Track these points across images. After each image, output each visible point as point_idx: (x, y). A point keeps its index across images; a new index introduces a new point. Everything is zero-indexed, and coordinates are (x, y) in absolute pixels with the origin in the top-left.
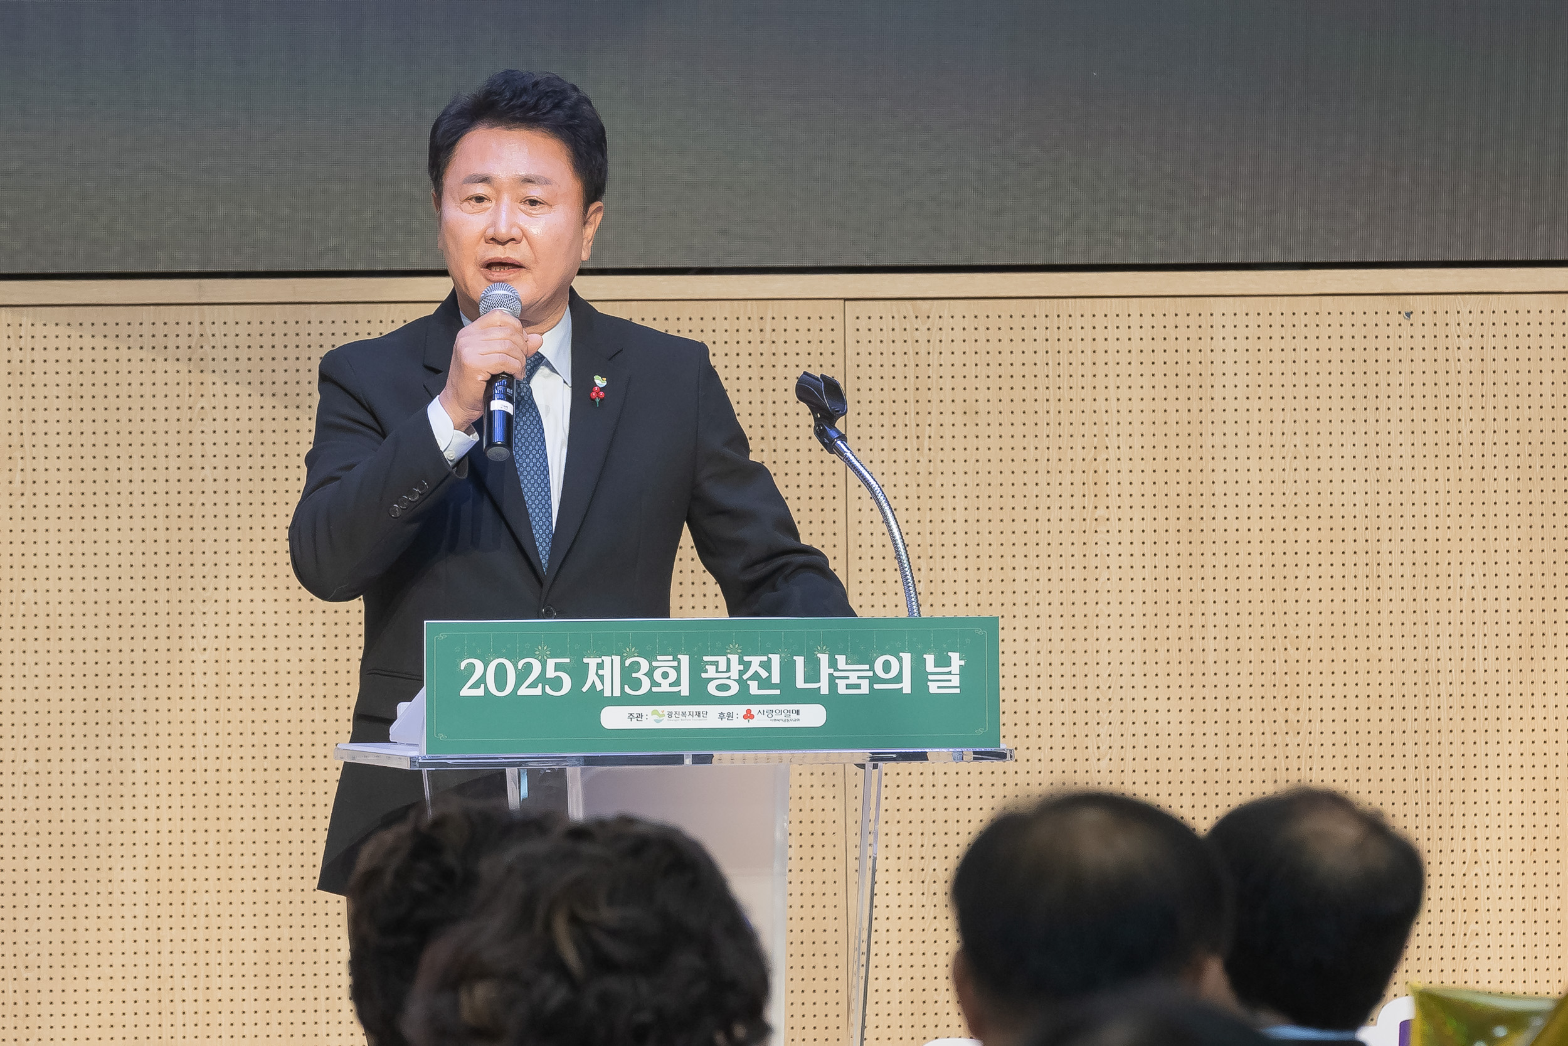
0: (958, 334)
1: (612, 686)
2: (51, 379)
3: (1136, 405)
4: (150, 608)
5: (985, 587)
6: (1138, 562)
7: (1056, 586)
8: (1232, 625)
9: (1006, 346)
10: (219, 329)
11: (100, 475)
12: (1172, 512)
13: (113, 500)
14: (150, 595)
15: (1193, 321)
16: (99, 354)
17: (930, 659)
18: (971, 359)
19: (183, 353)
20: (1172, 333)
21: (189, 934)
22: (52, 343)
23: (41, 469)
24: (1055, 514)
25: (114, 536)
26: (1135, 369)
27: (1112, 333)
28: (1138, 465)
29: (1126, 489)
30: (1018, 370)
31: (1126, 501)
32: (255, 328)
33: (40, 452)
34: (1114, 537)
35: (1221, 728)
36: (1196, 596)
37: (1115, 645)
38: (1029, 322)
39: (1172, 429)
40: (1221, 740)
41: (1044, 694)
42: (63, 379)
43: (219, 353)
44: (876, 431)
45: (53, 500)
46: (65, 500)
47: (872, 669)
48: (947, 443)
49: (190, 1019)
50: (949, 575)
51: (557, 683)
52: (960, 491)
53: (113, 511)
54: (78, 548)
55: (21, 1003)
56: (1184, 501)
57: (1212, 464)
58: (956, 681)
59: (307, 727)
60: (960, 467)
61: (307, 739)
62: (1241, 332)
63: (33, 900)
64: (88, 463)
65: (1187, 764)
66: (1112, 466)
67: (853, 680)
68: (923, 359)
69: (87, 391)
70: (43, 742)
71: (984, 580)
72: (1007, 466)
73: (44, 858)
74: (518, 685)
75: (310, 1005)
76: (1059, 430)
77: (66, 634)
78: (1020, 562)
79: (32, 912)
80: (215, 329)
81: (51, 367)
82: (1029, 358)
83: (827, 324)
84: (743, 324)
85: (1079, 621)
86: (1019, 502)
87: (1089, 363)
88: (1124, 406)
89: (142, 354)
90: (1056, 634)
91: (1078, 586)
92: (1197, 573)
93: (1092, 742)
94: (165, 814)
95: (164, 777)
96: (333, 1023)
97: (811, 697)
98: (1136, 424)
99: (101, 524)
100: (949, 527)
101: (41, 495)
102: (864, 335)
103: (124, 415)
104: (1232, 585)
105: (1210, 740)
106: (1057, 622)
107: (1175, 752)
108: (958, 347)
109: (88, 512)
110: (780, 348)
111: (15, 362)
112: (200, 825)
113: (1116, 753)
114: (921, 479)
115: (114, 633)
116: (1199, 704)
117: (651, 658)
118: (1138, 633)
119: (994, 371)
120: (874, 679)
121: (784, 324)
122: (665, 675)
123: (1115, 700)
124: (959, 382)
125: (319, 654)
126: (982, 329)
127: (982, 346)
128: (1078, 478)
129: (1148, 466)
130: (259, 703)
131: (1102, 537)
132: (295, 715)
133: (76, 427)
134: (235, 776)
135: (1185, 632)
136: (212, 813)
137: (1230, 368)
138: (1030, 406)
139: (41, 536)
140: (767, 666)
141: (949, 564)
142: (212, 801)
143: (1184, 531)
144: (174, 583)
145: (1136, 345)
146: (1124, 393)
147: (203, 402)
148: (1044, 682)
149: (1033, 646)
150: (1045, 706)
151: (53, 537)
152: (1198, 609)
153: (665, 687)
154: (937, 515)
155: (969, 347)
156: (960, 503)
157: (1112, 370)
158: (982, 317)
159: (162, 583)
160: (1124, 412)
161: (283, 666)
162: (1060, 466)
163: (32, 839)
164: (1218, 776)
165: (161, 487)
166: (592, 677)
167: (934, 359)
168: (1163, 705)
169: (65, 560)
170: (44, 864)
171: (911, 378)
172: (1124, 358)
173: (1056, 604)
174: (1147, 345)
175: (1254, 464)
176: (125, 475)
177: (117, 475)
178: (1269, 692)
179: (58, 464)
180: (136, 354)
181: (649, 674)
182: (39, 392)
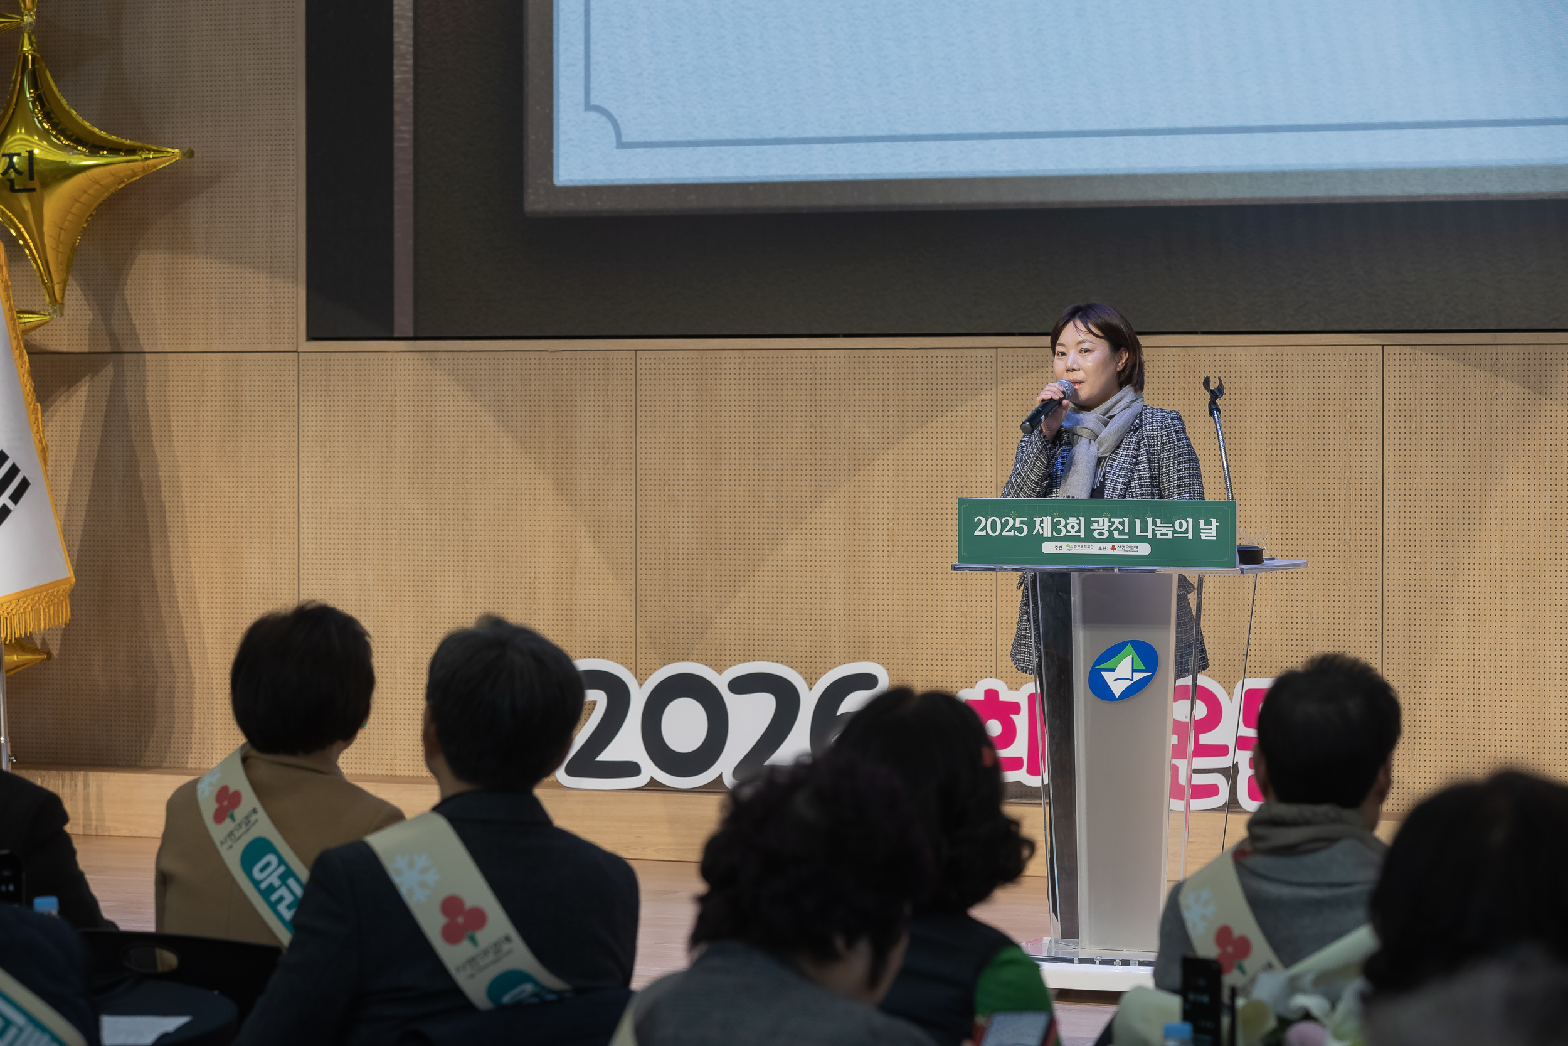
2: (1429, 379)
4: (1472, 487)
11: (1450, 425)
13: (1456, 436)
14: (1472, 481)
16: (1451, 368)
17: (1202, 522)
19: (1488, 368)
21: (1487, 641)
22: (1429, 362)
23: (1424, 421)
25: (1456, 453)
33: (1424, 413)
42: (1435, 379)
43: (1505, 368)
45: (1429, 436)
46: (1434, 436)
47: (1173, 526)
49: (1487, 681)
51: (1021, 530)
54: (1440, 459)
58: (1214, 533)
59: (1542, 545)
61: (1542, 551)
67: (1164, 531)
69: (1445, 385)
70: (1423, 549)
73: (1423, 603)
74: (1001, 531)
75: (1542, 676)
77: (1434, 498)
80: (1503, 356)
81: (1429, 374)
89: (1470, 368)
94: (1477, 584)
95: (1477, 567)
96: (1553, 685)
97: (1144, 540)
99: (1450, 447)
101: (1424, 433)
103: (1461, 396)
109: (1445, 442)
111: (1413, 371)
112: (1493, 589)
115: (1455, 498)
117: (1066, 518)
120: (1175, 531)
125: (1548, 511)
130: (1521, 533)
132: (1537, 539)
133: (1440, 402)
134: (1509, 567)
136: (1498, 584)
139: (1424, 453)
140: (1122, 523)
142: (1498, 578)
144: (1483, 476)
147: (1497, 391)
151: (1429, 453)
153: (1073, 533)
159: (1477, 476)
161: (1532, 516)
165: (1478, 430)
166: (1038, 527)
170: (1423, 605)
176: (1461, 424)
179: (1432, 419)
180: (1467, 368)
181: (1065, 526)
182: (1424, 385)
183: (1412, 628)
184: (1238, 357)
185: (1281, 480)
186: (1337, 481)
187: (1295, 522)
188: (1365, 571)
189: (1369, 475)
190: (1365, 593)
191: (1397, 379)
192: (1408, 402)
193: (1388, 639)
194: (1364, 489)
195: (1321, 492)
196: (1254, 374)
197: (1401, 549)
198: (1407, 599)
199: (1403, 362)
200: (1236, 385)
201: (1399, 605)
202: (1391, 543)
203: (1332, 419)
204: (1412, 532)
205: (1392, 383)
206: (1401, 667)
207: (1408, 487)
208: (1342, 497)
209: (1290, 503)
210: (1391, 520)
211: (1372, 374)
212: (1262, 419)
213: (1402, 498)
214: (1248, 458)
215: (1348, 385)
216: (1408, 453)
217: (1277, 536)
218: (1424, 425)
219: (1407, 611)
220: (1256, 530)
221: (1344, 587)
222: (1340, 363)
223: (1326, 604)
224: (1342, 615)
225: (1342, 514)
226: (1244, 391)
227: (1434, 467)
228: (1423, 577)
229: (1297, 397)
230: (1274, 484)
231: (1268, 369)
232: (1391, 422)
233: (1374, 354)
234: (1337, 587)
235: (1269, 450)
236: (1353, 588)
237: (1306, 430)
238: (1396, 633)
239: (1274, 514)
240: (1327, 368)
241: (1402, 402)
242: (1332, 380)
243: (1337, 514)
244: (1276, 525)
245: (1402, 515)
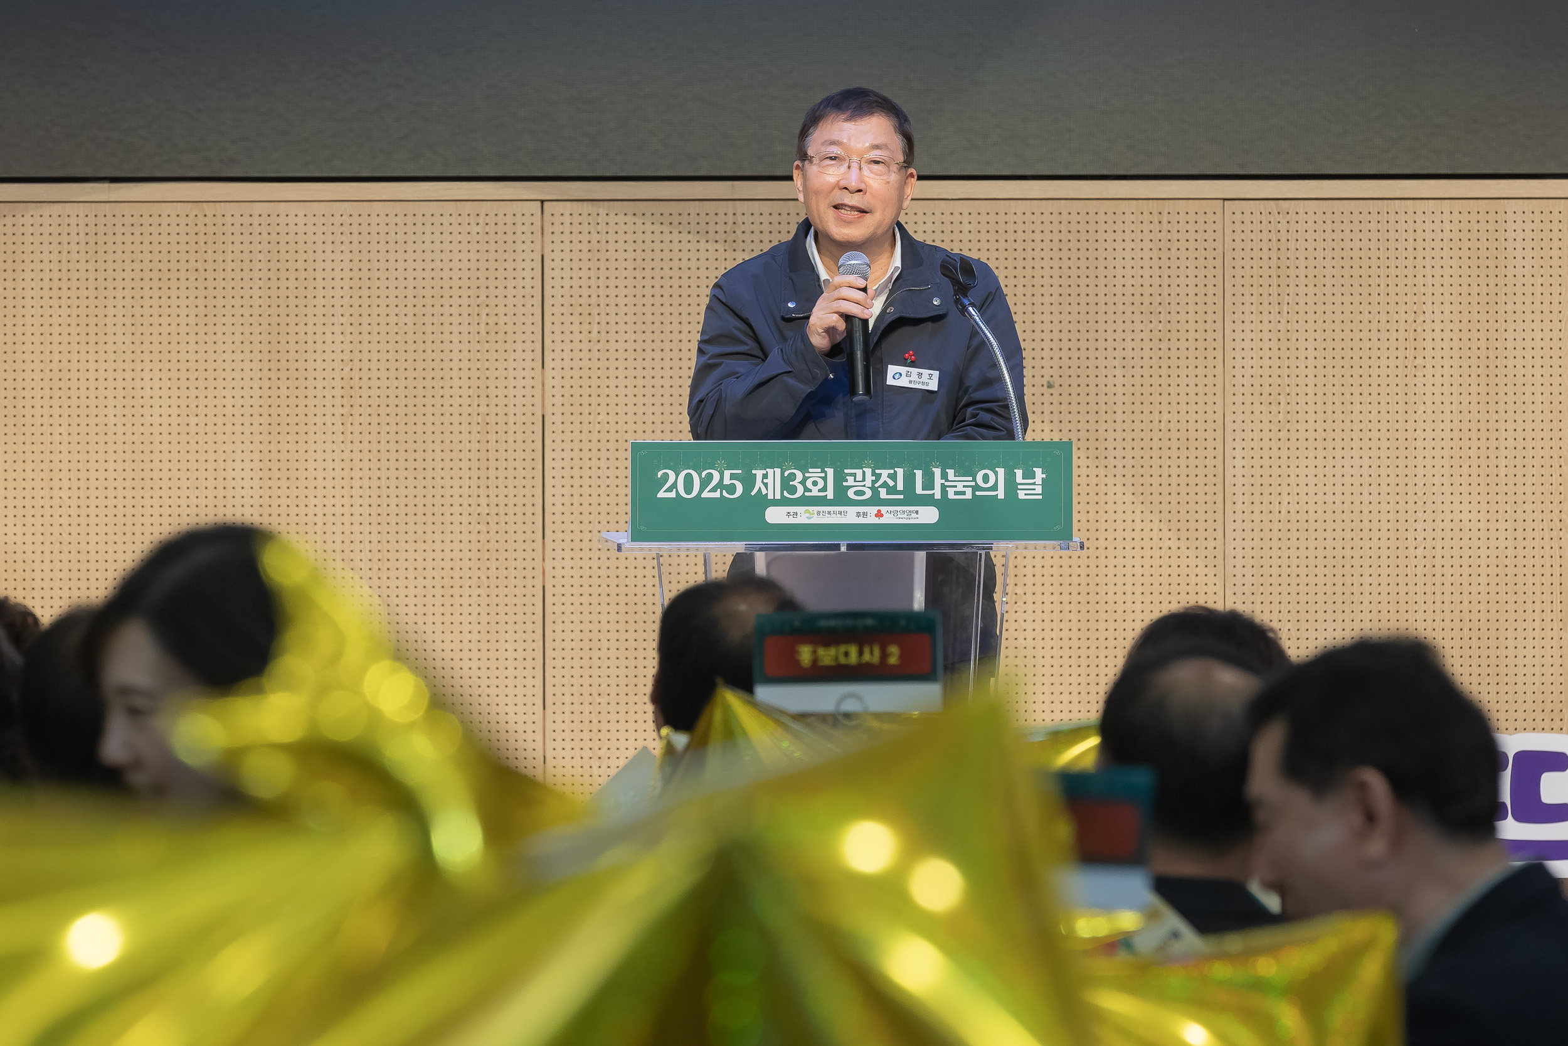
0: (1311, 226)
1: (774, 491)
2: (621, 255)
3: (1447, 281)
5: (1330, 417)
6: (1447, 399)
7: (1384, 417)
8: (1520, 448)
9: (1347, 235)
10: (748, 219)
11: (657, 327)
12: (1474, 362)
15: (1491, 217)
16: (657, 237)
17: (1019, 473)
18: (1320, 245)
19: (720, 236)
20: (1474, 226)
22: (622, 228)
23: (612, 322)
24: (1384, 362)
25: (667, 373)
26: (1446, 253)
27: (1428, 226)
28: (1448, 326)
29: (1438, 344)
30: (1356, 254)
31: (1438, 353)
32: (775, 219)
33: (612, 309)
34: (1429, 380)
35: (1510, 525)
36: (1492, 425)
37: (1429, 462)
38: (1365, 217)
39: (1475, 299)
40: (1510, 534)
41: (1374, 498)
42: (630, 255)
43: (748, 237)
44: (1247, 299)
45: (621, 346)
46: (630, 346)
47: (974, 480)
48: (1302, 308)
50: (1302, 407)
51: (731, 489)
52: (1311, 344)
53: (667, 355)
54: (640, 382)
55: (595, 721)
56: (1483, 353)
57: (1504, 326)
58: (1039, 489)
60: (1311, 326)
62: (1528, 226)
63: (605, 644)
64: (649, 318)
65: (1484, 552)
66: (1428, 326)
67: (960, 488)
68: (1283, 245)
69: (648, 265)
71: (1329, 412)
72: (1347, 326)
74: (701, 490)
76: (1388, 299)
78: (1356, 398)
79: (604, 653)
80: (745, 218)
81: (621, 246)
82: (1365, 244)
83: (1210, 217)
84: (1146, 217)
85: (1401, 443)
86: (1356, 354)
87: (1410, 249)
88: (1438, 281)
89: (690, 237)
90: (1384, 453)
91: (1401, 417)
92: (1492, 407)
93: (1410, 535)
97: (928, 501)
98: (1447, 295)
99: (658, 364)
100: (1302, 371)
101: (612, 342)
102: (1238, 227)
103: (675, 283)
104: (1519, 417)
105: (1502, 534)
106: (1384, 444)
107: (1475, 543)
108: (1310, 236)
109: (648, 355)
110: (1174, 236)
111: (594, 242)
113: (1429, 543)
114: (1281, 335)
116: (1493, 507)
117: (804, 470)
118: (1446, 453)
119: (1338, 254)
120: (976, 488)
121: (1177, 218)
122: (815, 483)
123: (1429, 503)
124: (1311, 263)
126: (1329, 222)
127: (1329, 235)
128: (1402, 335)
129: (1456, 326)
131: (1420, 380)
133: (639, 292)
135: (1483, 452)
137: (1519, 253)
138: (1365, 281)
139: (612, 373)
140: (893, 477)
141: (1302, 399)
143: (1483, 376)
145: (1447, 235)
146: (1438, 271)
148: (1374, 489)
149: (1366, 462)
150: (1375, 507)
151: (621, 373)
152: (1493, 435)
153: (815, 492)
154: (1293, 363)
155: (1319, 236)
156: (1311, 354)
157: (1429, 254)
158: (1329, 213)
160: (1438, 285)
162: (1388, 326)
163: (604, 599)
164: (1507, 561)
166: (759, 484)
167: (1292, 245)
168: (1465, 507)
169: (630, 391)
170: (613, 617)
171: (1274, 259)
172: (1437, 245)
173: (1384, 430)
174: (1455, 235)
175: (1537, 326)
176: (676, 327)
177: (670, 327)
178: (1547, 498)
179: (626, 319)
180: (685, 237)
181: (803, 483)
182: (612, 265)
183: (595, 654)
184: (292, 220)
185: (368, 419)
186: (465, 419)
187: (393, 487)
188: (514, 564)
189: (519, 410)
190: (515, 600)
191: (567, 255)
192: (585, 292)
193: (555, 672)
194: (511, 432)
195: (438, 437)
196: (319, 247)
197: (576, 527)
198: (586, 609)
199: (576, 228)
200: (288, 265)
201: (573, 618)
202: (558, 518)
203: (455, 320)
204: (595, 500)
205: (557, 261)
206: (577, 717)
207: (586, 427)
208: (475, 446)
209: (384, 456)
210: (558, 482)
211: (523, 247)
212: (334, 320)
213: (576, 446)
214: (311, 383)
215: (483, 265)
216: (586, 373)
217: (361, 510)
218: (613, 328)
219: (586, 626)
220: (325, 501)
221: (479, 591)
222: (468, 229)
223: (447, 619)
224: (475, 636)
225: (475, 474)
226: (303, 275)
227: (630, 396)
228: (613, 572)
229: (396, 284)
230: (356, 425)
231: (343, 238)
232: (558, 323)
233: (528, 214)
234: (466, 591)
235: (347, 369)
236: (493, 591)
237: (410, 338)
238: (567, 663)
239: (356, 474)
240: (447, 238)
241: (576, 291)
242: (456, 256)
243: (465, 473)
244: (361, 492)
245: (576, 472)
